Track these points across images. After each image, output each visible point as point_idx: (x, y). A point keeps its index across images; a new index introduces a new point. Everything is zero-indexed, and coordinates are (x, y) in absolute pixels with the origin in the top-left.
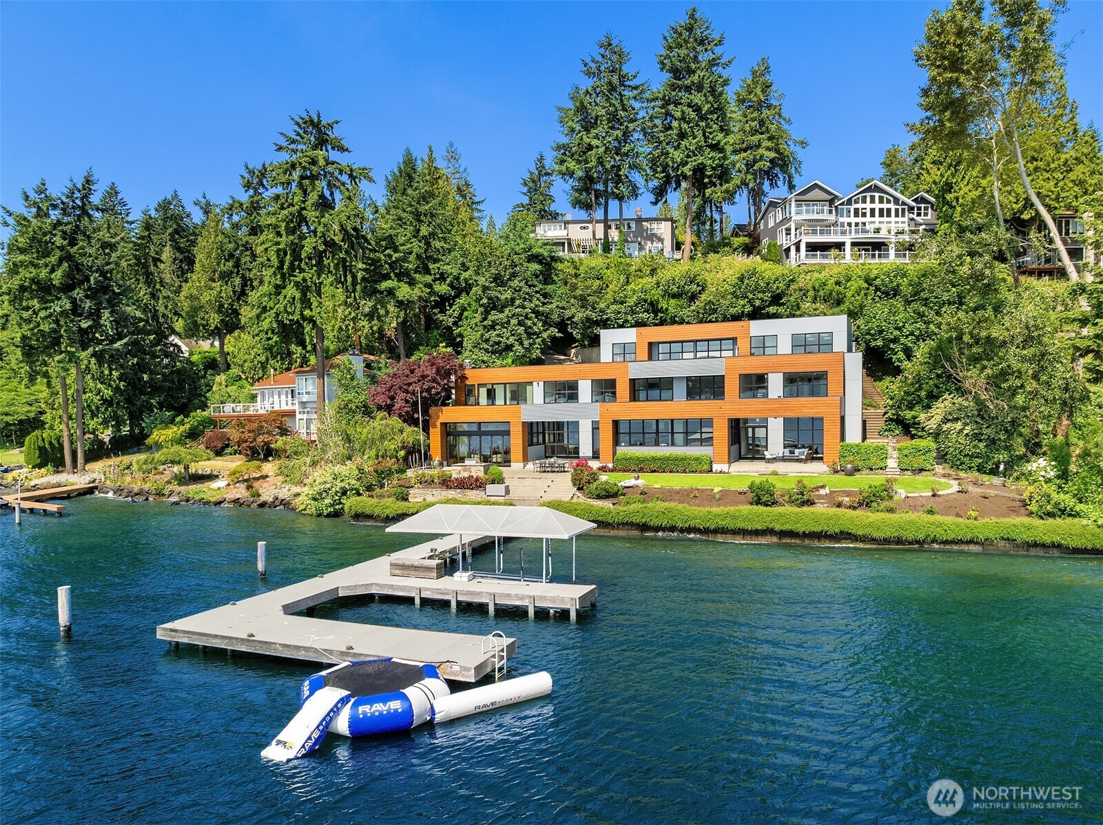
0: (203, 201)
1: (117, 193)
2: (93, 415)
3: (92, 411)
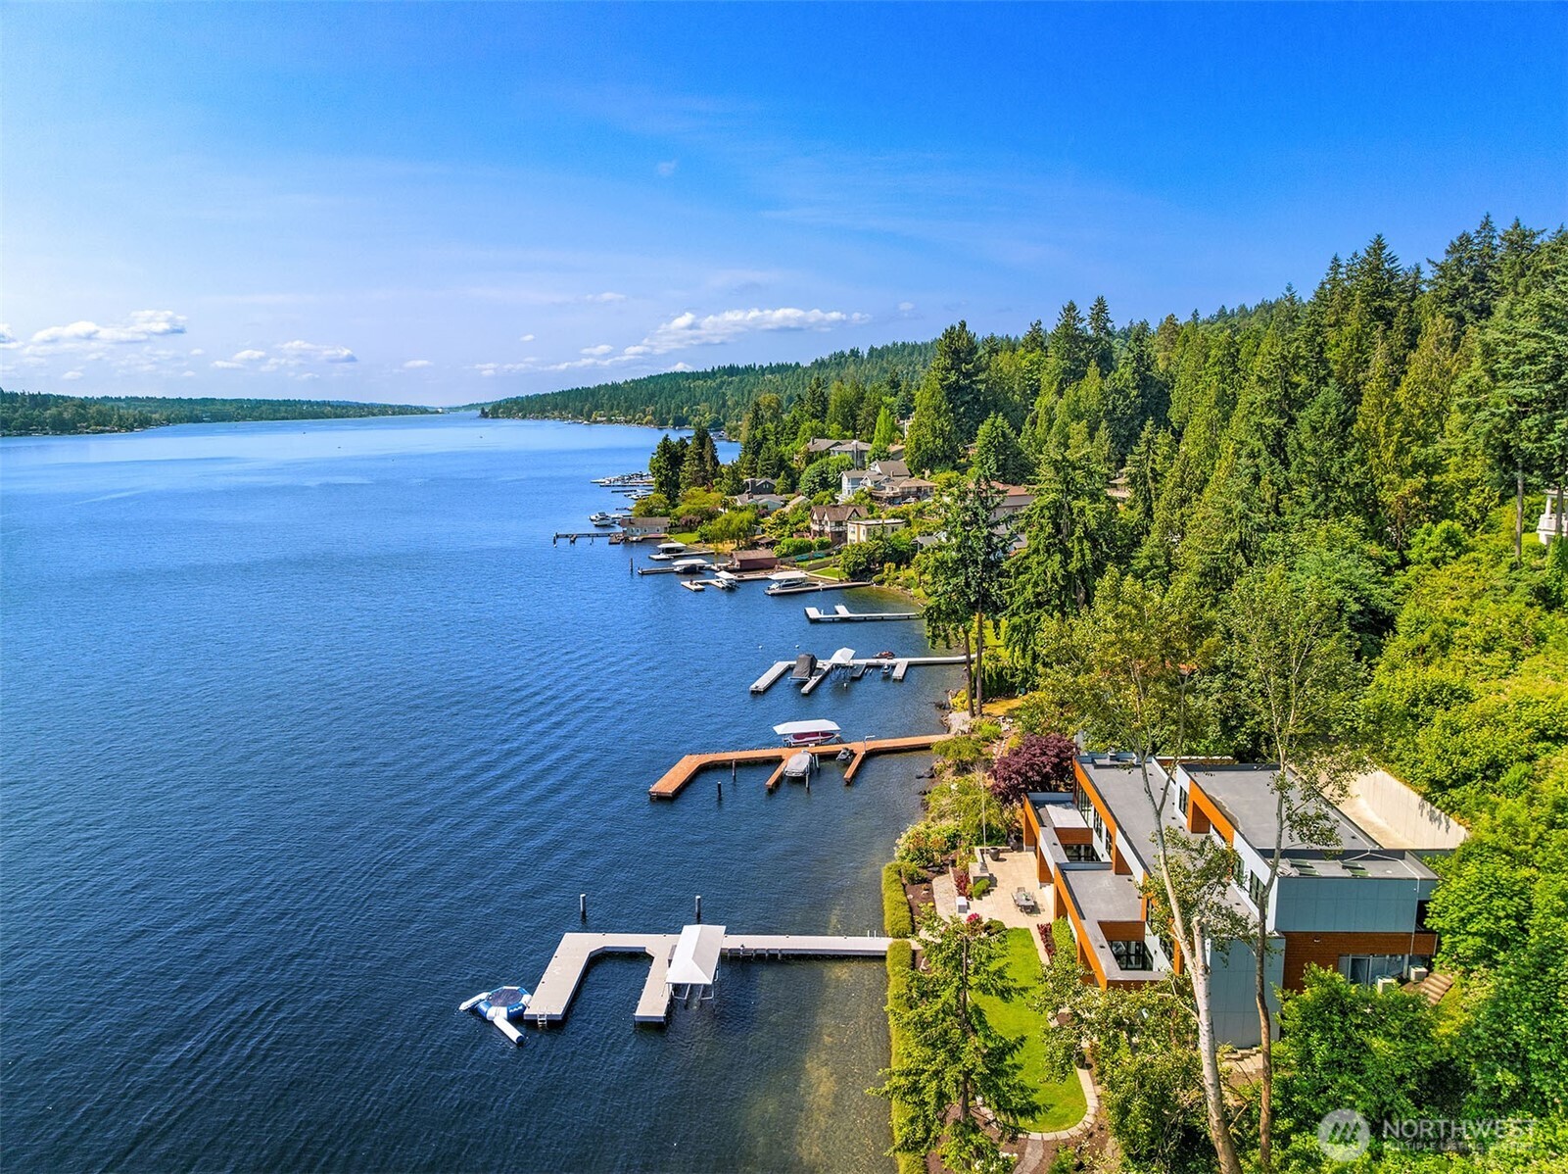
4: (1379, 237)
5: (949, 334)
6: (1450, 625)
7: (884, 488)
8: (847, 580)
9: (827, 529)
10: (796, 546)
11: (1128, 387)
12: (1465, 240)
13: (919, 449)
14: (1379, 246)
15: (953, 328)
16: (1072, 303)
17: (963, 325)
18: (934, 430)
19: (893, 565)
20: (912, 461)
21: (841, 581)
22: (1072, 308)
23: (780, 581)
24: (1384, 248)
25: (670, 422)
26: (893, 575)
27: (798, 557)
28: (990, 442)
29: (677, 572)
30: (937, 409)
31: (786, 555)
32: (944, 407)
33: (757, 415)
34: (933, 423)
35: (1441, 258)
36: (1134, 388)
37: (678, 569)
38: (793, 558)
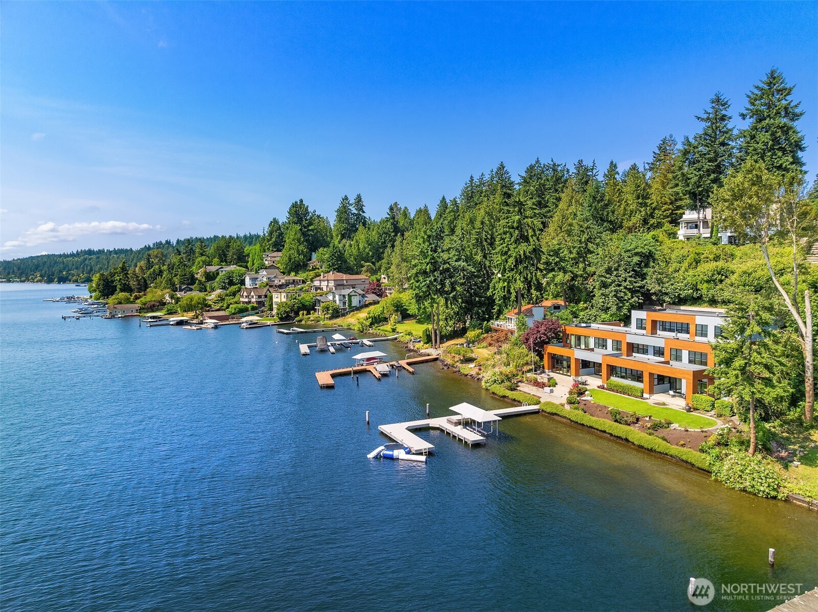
0: (552, 163)
1: (504, 168)
2: (451, 320)
3: (450, 317)
4: (502, 162)
5: (294, 205)
6: (698, 254)
7: (274, 281)
8: (278, 322)
9: (253, 300)
10: (240, 309)
11: (389, 231)
12: (532, 167)
13: (290, 261)
14: (502, 167)
15: (296, 202)
16: (346, 196)
17: (301, 201)
18: (298, 251)
19: (305, 312)
20: (286, 268)
21: (275, 322)
22: (346, 198)
23: (246, 322)
24: (504, 167)
25: (56, 280)
26: (306, 317)
27: (241, 315)
28: (333, 255)
29: (172, 325)
30: (299, 240)
31: (234, 314)
32: (302, 240)
33: (149, 261)
34: (298, 248)
35: (524, 174)
36: (392, 232)
37: (171, 323)
38: (238, 315)
